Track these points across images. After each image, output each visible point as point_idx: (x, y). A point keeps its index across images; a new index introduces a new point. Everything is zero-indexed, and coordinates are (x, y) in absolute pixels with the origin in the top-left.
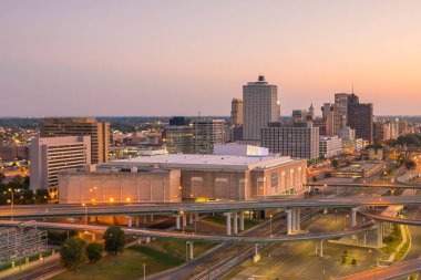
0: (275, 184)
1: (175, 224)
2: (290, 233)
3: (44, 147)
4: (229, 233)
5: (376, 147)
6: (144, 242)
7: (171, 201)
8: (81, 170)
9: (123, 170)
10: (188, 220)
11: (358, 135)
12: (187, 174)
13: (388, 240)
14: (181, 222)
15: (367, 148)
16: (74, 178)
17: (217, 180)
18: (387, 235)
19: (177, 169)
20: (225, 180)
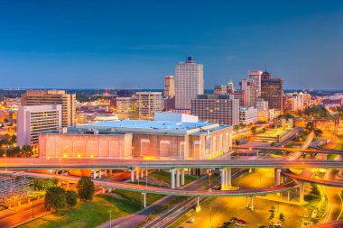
0: (208, 146)
1: (130, 178)
2: (223, 188)
3: (28, 112)
4: (173, 187)
5: (288, 117)
6: (107, 191)
7: (126, 158)
8: (55, 132)
9: (88, 133)
10: (140, 174)
11: (271, 107)
12: (137, 136)
13: (308, 198)
14: (135, 176)
15: (280, 117)
16: (51, 138)
17: (162, 142)
18: (307, 194)
19: (129, 132)
20: (168, 142)
